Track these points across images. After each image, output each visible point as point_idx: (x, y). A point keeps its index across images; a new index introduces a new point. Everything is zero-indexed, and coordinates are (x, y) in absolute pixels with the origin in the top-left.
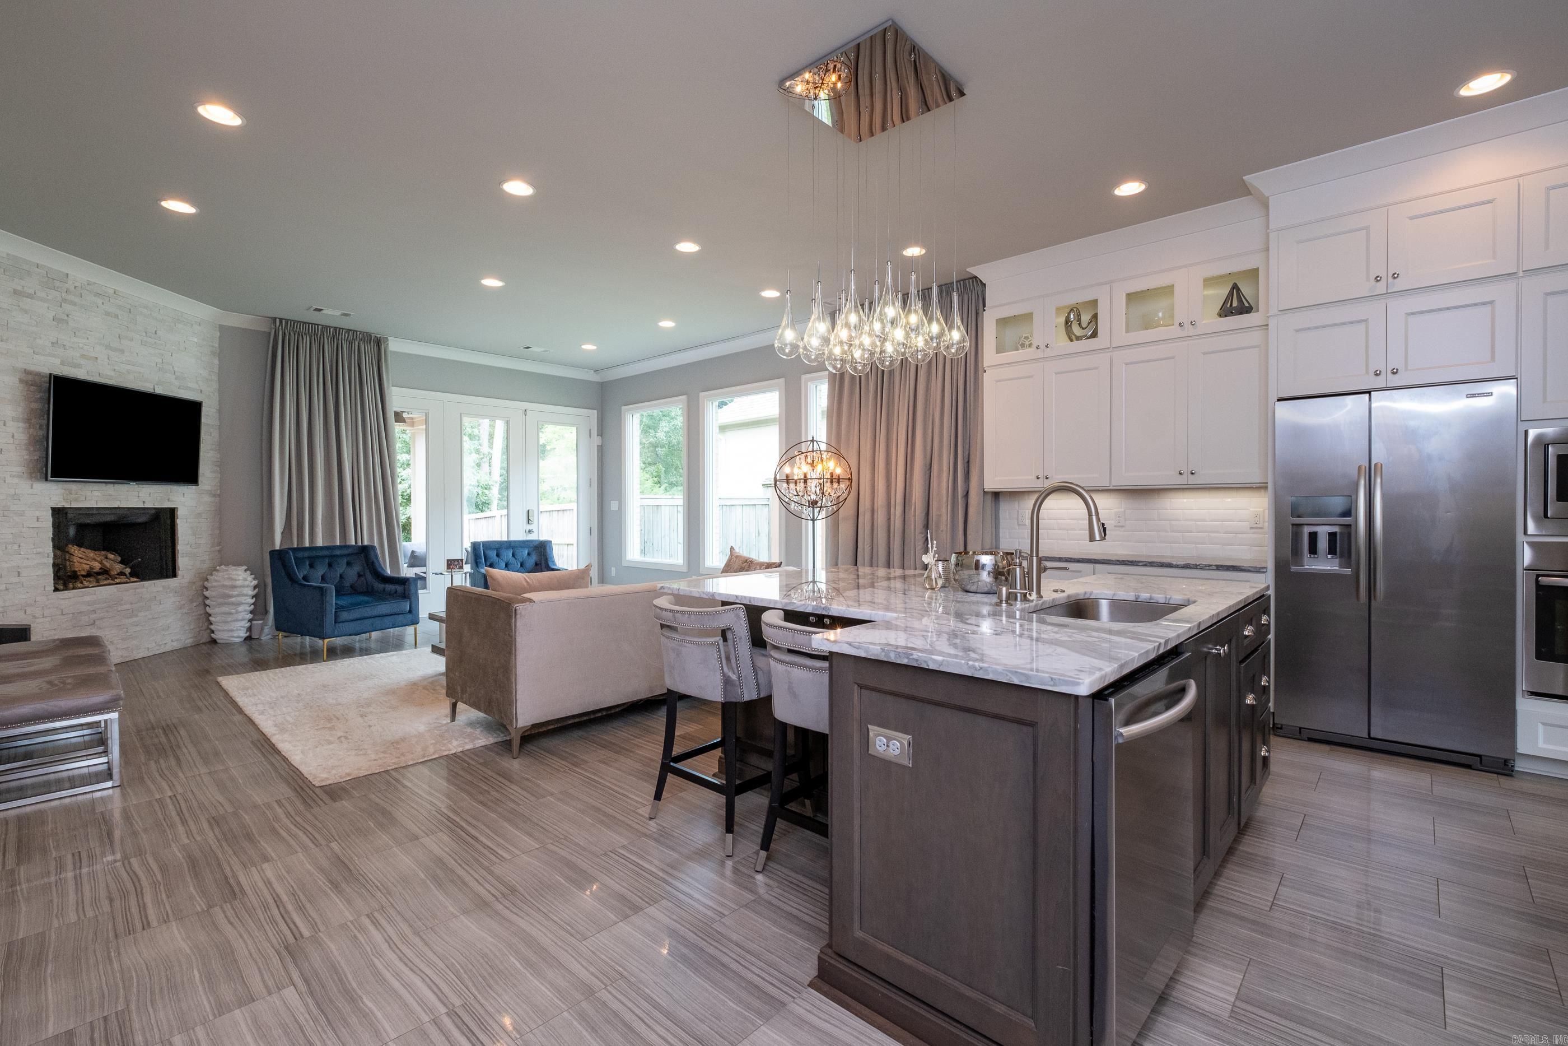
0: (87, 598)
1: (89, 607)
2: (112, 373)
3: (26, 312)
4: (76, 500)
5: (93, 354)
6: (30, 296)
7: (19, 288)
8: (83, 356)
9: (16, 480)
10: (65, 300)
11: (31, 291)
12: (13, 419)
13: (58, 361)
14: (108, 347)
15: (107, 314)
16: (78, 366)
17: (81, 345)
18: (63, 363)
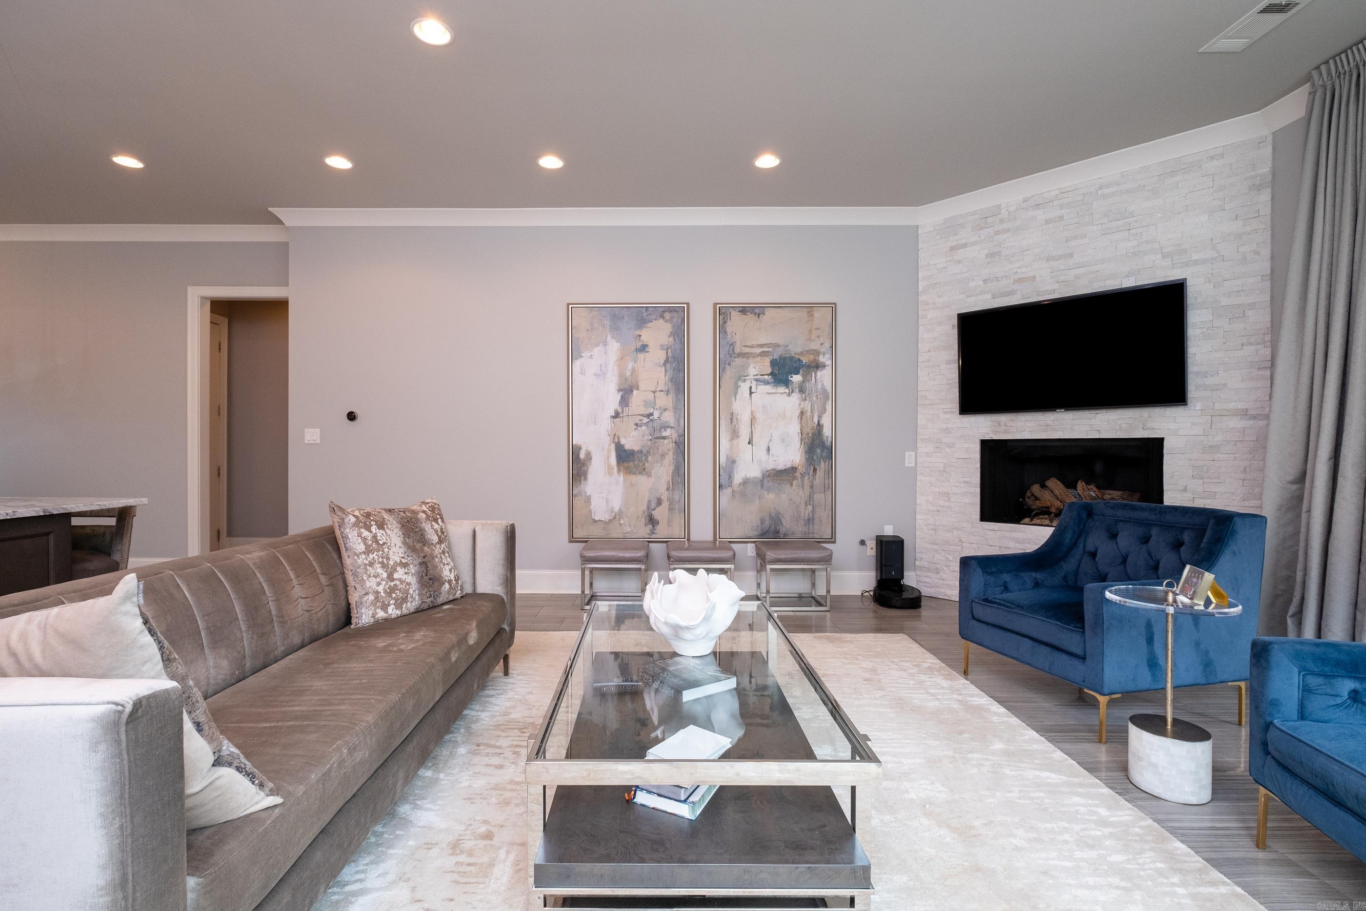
0: (1016, 535)
1: (1018, 545)
2: (1056, 286)
3: (959, 262)
4: (1006, 432)
5: (1031, 274)
6: (965, 246)
7: (955, 243)
8: (1021, 280)
9: (948, 416)
10: (997, 233)
11: (964, 241)
12: (948, 362)
13: (989, 296)
14: (1049, 259)
15: (1048, 222)
16: (1012, 293)
17: (1015, 270)
18: (994, 297)
